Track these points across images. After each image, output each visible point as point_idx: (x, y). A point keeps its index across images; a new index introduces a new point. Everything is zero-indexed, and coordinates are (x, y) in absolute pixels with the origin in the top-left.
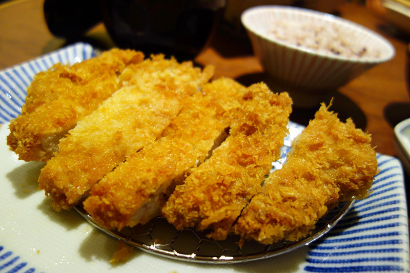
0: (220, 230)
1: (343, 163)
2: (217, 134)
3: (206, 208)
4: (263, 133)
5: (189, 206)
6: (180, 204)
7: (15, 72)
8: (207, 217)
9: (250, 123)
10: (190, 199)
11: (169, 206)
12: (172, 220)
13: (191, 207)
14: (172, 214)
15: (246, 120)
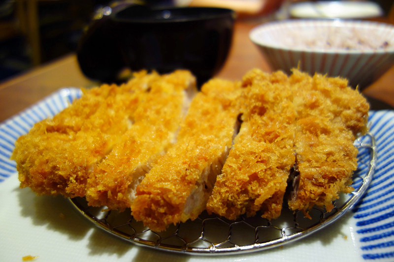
0: (274, 205)
1: (342, 109)
2: (233, 122)
3: (254, 187)
4: (274, 111)
5: (237, 190)
6: (227, 192)
7: (9, 126)
8: (258, 196)
9: (259, 104)
10: (236, 184)
11: (216, 198)
12: (222, 211)
13: (240, 190)
14: (221, 206)
15: (255, 102)
